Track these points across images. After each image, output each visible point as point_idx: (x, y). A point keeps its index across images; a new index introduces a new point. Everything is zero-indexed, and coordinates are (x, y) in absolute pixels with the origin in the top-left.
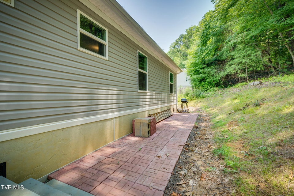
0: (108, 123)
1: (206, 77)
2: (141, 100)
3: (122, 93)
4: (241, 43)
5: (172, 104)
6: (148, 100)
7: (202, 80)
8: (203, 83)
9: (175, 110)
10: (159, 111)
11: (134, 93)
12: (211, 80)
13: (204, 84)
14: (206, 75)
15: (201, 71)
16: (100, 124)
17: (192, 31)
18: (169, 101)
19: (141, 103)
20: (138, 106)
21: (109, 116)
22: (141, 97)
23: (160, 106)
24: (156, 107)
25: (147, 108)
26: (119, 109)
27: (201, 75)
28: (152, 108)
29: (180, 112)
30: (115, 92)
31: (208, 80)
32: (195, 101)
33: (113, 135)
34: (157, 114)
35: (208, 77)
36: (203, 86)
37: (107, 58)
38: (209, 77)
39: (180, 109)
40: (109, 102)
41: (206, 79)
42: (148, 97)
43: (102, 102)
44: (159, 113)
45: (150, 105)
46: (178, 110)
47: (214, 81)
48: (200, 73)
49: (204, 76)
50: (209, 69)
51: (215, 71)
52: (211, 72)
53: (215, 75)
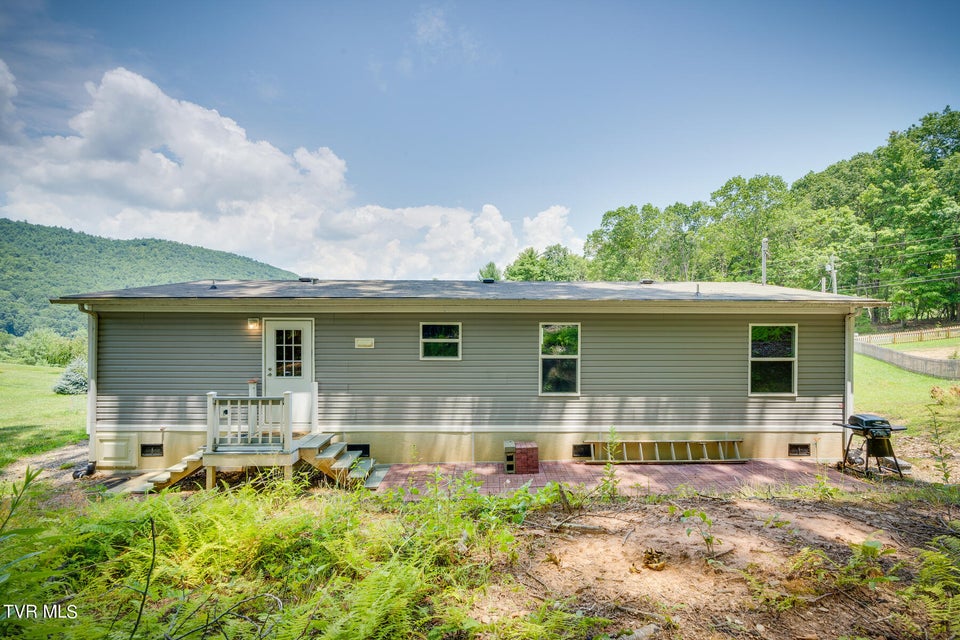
3: (490, 398)
9: (829, 454)
11: (526, 399)
22: (551, 404)
26: (477, 422)
37: (464, 358)
40: (460, 411)
42: (578, 406)
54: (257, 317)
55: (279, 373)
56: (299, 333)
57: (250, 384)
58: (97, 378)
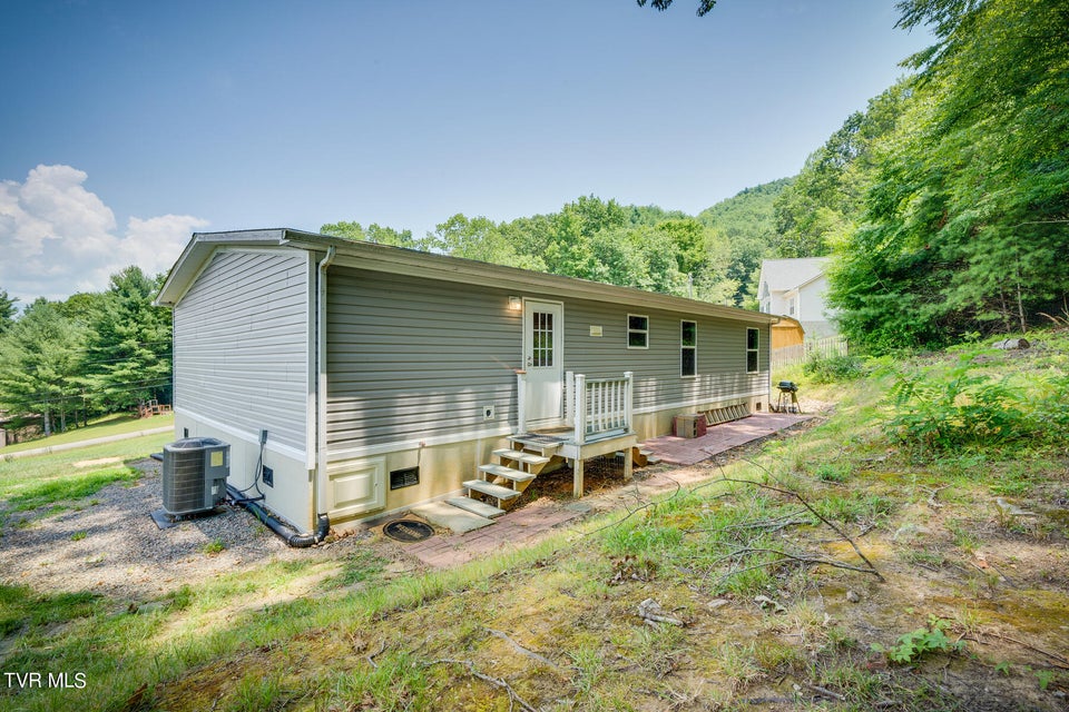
0: (648, 417)
1: (882, 315)
2: (685, 390)
3: (661, 382)
4: (991, 221)
5: (754, 393)
6: (695, 389)
7: (871, 325)
8: (874, 333)
9: (765, 408)
10: (719, 406)
11: (676, 381)
12: (899, 326)
13: (878, 337)
14: (883, 310)
15: (863, 299)
16: (641, 417)
17: (896, 101)
18: (745, 387)
19: (685, 395)
20: (680, 399)
21: (649, 409)
22: (686, 385)
23: (720, 398)
24: (712, 399)
25: (695, 402)
26: (658, 402)
27: (863, 310)
28: (703, 401)
29: (776, 412)
30: (654, 383)
31: (887, 325)
32: (832, 385)
33: (651, 432)
34: (712, 411)
35: (888, 316)
36: (871, 341)
37: (647, 347)
38: (892, 314)
39: (775, 405)
40: (649, 394)
41: (883, 323)
42: (695, 384)
43: (643, 394)
44: (717, 410)
45: (700, 397)
46: (771, 407)
47: (908, 328)
48: (863, 304)
49: (872, 312)
50: (892, 295)
51: (910, 297)
52: (899, 301)
53: (911, 311)
54: (517, 294)
55: (536, 364)
56: (550, 316)
57: (519, 376)
58: (328, 373)
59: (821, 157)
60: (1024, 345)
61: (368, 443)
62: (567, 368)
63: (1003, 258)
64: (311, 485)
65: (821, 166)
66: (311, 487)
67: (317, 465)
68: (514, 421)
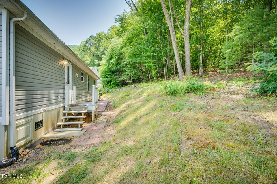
1: (111, 80)
4: (129, 64)
6: (89, 94)
7: (109, 82)
12: (114, 82)
13: (110, 85)
14: (112, 79)
15: (108, 76)
20: (87, 96)
25: (89, 97)
27: (108, 79)
31: (112, 82)
32: (106, 94)
47: (116, 83)
48: (108, 77)
49: (110, 79)
50: (113, 76)
51: (116, 77)
52: (114, 77)
53: (116, 80)
54: (64, 58)
56: (70, 68)
57: (66, 86)
58: (16, 76)
59: (84, 43)
60: (135, 86)
61: (26, 111)
62: (73, 85)
63: (130, 71)
64: (6, 133)
65: (85, 45)
66: (6, 134)
67: (10, 122)
68: (64, 102)
